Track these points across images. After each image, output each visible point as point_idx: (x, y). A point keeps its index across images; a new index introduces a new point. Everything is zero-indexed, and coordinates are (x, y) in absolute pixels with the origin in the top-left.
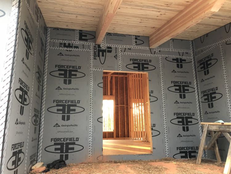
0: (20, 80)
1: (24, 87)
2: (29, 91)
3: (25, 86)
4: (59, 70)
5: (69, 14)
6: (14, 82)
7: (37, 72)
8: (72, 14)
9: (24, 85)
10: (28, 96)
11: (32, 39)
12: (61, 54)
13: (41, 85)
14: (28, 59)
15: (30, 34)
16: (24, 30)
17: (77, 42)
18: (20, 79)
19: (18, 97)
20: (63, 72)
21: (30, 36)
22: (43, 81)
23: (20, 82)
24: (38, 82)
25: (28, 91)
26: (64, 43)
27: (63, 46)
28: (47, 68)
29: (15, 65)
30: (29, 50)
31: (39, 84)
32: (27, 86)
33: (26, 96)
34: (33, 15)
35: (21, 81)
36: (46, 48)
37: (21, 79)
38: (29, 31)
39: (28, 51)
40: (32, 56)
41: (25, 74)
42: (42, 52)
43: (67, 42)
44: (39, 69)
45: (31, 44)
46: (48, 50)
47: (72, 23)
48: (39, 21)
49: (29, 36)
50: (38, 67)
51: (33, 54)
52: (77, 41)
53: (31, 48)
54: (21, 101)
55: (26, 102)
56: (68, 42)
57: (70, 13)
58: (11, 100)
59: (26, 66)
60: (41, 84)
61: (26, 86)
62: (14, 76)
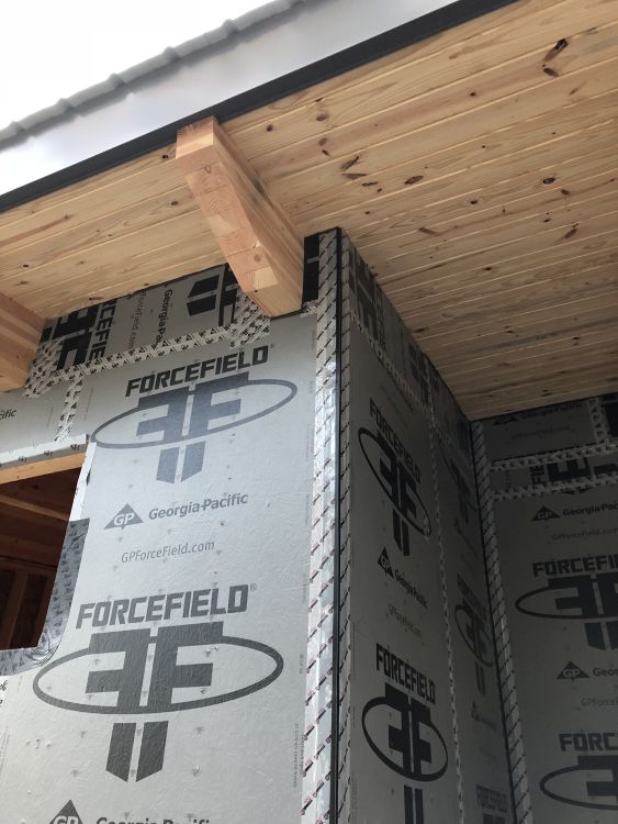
0: (381, 654)
1: (408, 686)
2: (433, 701)
3: (409, 682)
4: (554, 584)
5: (544, 337)
6: (353, 669)
7: (458, 608)
8: (554, 334)
9: (407, 676)
10: (435, 729)
11: (411, 469)
12: (545, 513)
13: (490, 665)
14: (407, 553)
15: (400, 452)
16: (372, 436)
17: (602, 446)
18: (379, 647)
19: (383, 743)
20: (573, 592)
21: (400, 459)
22: (495, 642)
23: (381, 664)
24: (474, 652)
25: (429, 704)
26: (548, 465)
27: (546, 477)
28: (498, 582)
29: (345, 584)
30: (406, 516)
31: (480, 658)
32: (422, 676)
33: (425, 732)
34: (402, 381)
35: (387, 660)
36: (482, 502)
37: (385, 647)
38: (395, 437)
39: (402, 517)
40: (427, 538)
41: (404, 621)
42: (467, 521)
43: (560, 457)
44: (466, 591)
45: (414, 489)
46: (489, 507)
47: (563, 372)
48: (430, 399)
49: (398, 458)
50: (461, 582)
51: (427, 530)
52: (602, 442)
53: (414, 505)
54: (401, 764)
55: (429, 760)
56: (564, 456)
57: (544, 332)
58: (348, 764)
59: (405, 584)
60: (489, 657)
61: (416, 678)
62: (347, 640)
